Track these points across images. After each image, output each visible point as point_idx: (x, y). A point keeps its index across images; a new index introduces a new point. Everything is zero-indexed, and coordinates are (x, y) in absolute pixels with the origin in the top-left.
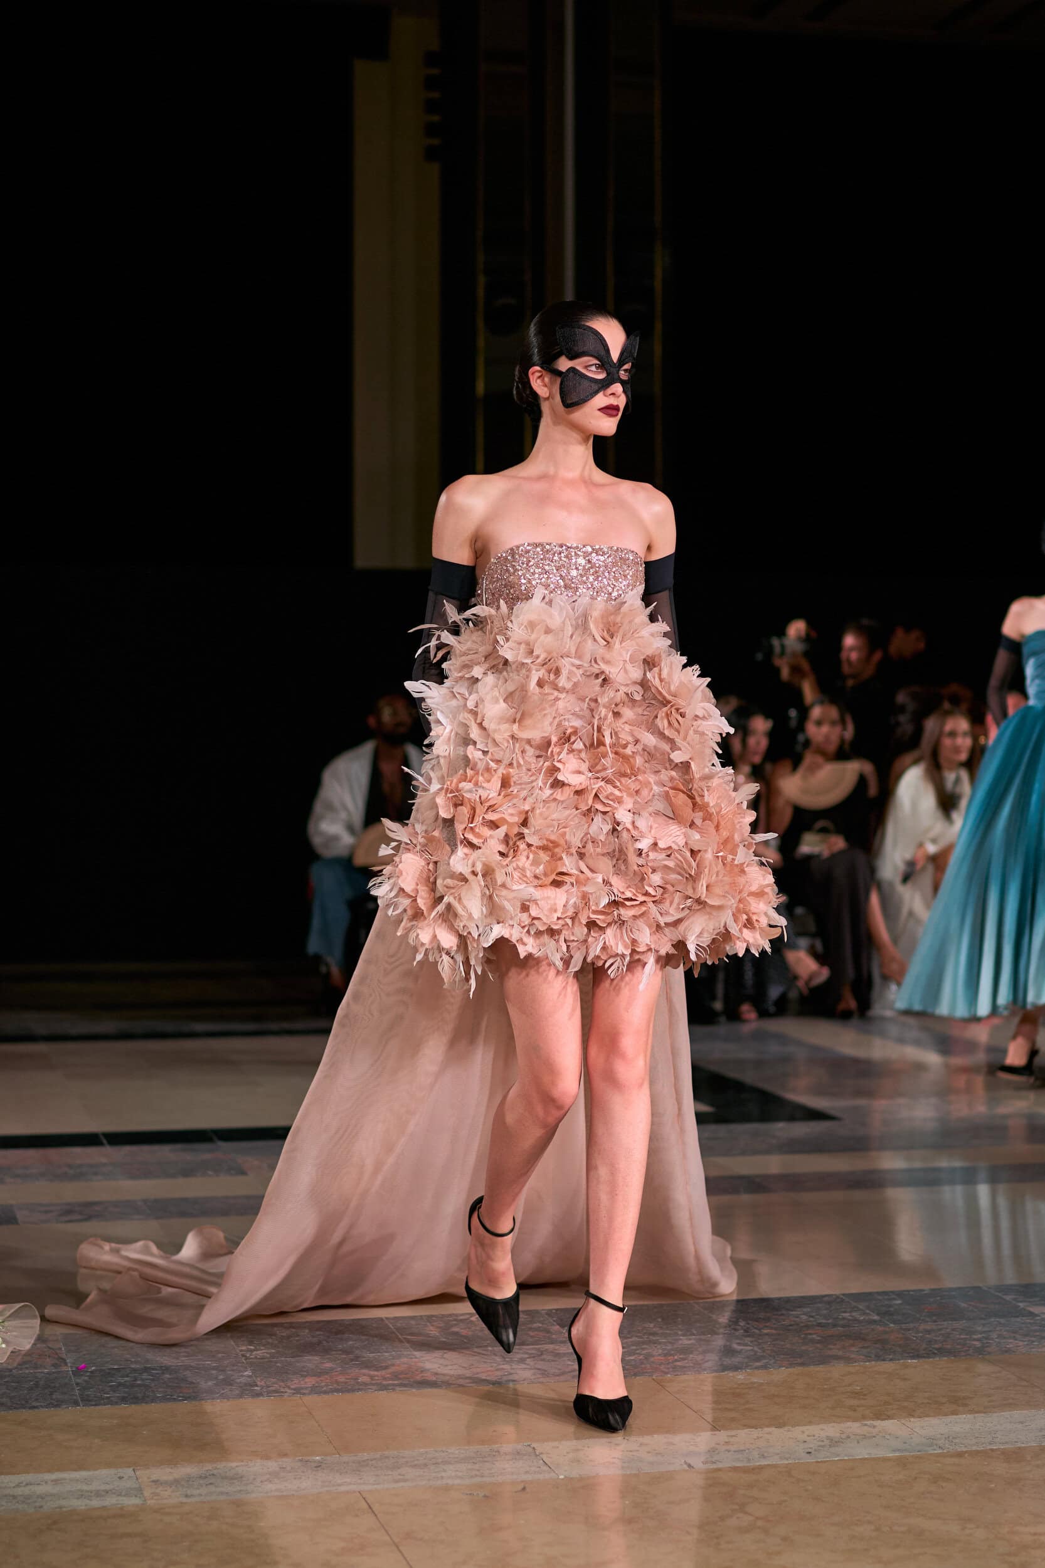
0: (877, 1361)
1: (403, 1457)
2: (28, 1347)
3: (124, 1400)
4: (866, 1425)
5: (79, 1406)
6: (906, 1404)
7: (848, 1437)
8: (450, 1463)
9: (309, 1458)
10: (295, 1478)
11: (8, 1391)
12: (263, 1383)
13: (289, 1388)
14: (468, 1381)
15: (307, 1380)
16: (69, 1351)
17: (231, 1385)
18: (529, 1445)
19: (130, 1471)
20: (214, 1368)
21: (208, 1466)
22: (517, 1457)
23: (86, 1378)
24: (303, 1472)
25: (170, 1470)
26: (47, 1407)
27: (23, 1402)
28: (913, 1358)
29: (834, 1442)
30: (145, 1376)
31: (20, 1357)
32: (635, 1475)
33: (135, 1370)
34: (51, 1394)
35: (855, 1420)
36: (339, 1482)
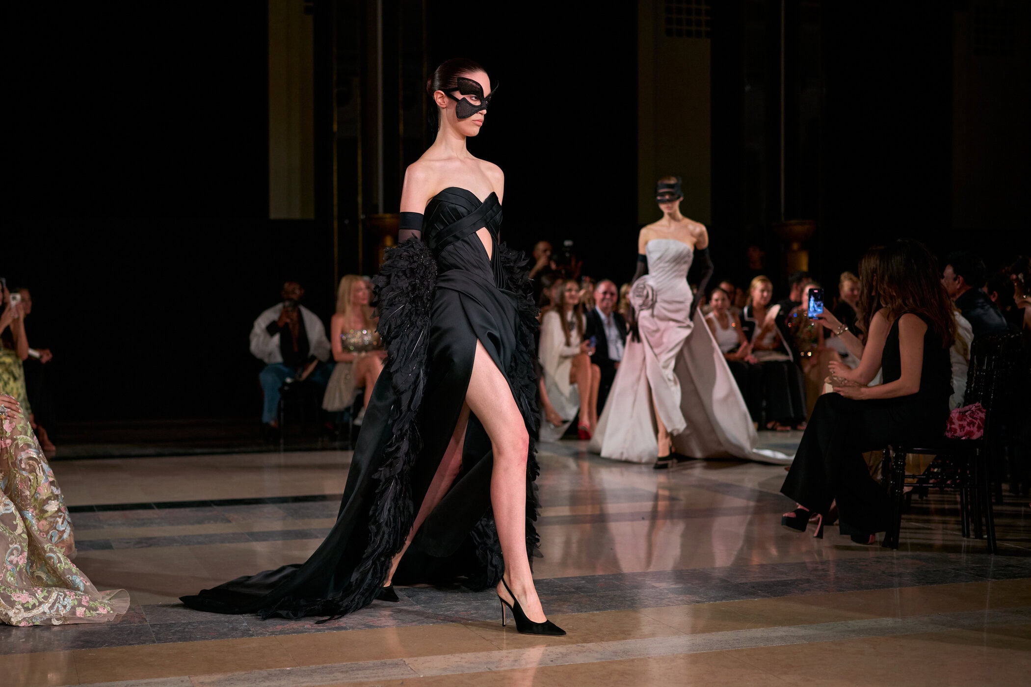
0: (578, 612)
1: (335, 667)
2: (125, 612)
3: (179, 639)
4: (579, 646)
5: (155, 643)
6: (598, 635)
7: (571, 652)
8: (360, 670)
9: (283, 669)
10: (277, 680)
11: (116, 636)
12: (253, 629)
13: (268, 632)
14: (363, 626)
15: (278, 627)
16: (147, 614)
17: (237, 631)
18: (402, 660)
19: (187, 677)
20: (227, 622)
21: (229, 674)
22: (396, 666)
23: (158, 628)
24: (281, 676)
25: (209, 677)
26: (138, 644)
27: (125, 642)
28: (597, 610)
29: (564, 655)
30: (189, 627)
31: (121, 618)
32: (461, 674)
33: (184, 624)
34: (140, 637)
35: (573, 643)
36: (302, 681)
